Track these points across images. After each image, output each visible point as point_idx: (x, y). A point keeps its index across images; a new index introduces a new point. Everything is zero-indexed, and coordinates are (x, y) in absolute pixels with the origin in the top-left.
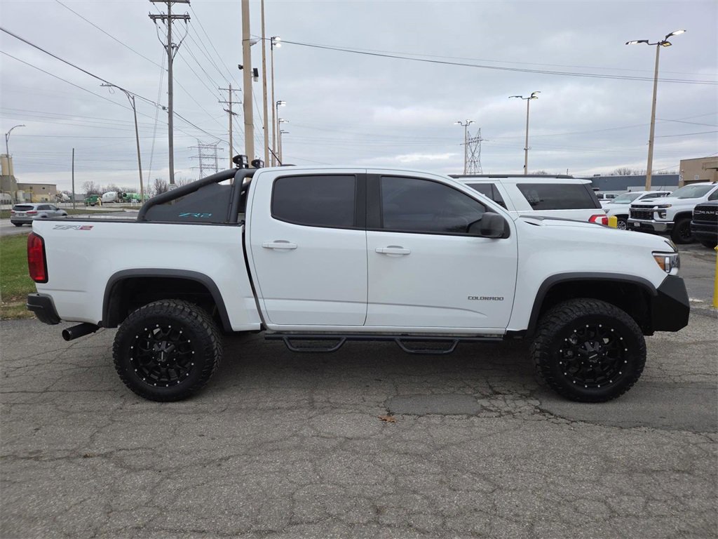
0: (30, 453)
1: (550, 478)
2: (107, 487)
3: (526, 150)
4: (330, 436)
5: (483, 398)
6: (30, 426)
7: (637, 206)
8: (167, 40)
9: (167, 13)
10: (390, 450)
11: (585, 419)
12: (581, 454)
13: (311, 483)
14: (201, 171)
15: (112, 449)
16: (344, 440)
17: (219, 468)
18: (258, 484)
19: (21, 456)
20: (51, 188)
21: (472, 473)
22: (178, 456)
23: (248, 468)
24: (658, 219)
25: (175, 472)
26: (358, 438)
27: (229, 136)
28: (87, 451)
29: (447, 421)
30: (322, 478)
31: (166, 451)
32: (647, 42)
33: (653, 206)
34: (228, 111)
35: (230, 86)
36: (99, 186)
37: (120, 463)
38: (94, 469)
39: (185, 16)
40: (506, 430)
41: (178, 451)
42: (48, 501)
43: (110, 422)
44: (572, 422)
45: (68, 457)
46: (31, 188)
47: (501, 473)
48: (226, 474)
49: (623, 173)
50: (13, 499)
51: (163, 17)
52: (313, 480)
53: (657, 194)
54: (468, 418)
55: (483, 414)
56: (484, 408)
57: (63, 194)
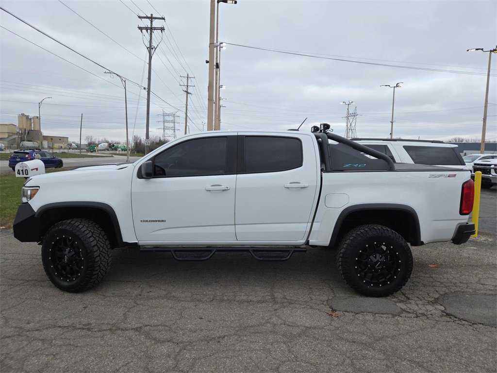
0: (84, 325)
1: (470, 367)
2: (143, 354)
3: (392, 122)
4: (293, 325)
5: (400, 302)
6: (80, 305)
7: (478, 164)
8: (149, 44)
9: (149, 26)
10: (341, 339)
11: (483, 322)
12: (487, 349)
13: (289, 360)
14: (164, 131)
15: (141, 325)
16: (305, 329)
17: (219, 344)
18: (251, 358)
19: (78, 326)
20: (65, 140)
21: (409, 361)
22: (188, 333)
23: (239, 346)
24: (494, 174)
25: (188, 345)
26: (315, 328)
27: (185, 108)
28: (123, 326)
29: (378, 319)
30: (296, 357)
31: (178, 329)
32: (482, 49)
33: (490, 165)
34: (185, 91)
35: (188, 75)
36: (96, 139)
37: (148, 336)
38: (130, 339)
39: (161, 28)
40: (425, 328)
41: (187, 329)
42: (103, 362)
43: (135, 304)
44: (473, 324)
45: (110, 330)
46: (52, 139)
47: (431, 362)
48: (225, 349)
49: (458, 141)
50: (78, 359)
51: (147, 29)
52: (290, 358)
53: (492, 156)
54: (393, 317)
55: (403, 315)
56: (403, 310)
57: (73, 144)
